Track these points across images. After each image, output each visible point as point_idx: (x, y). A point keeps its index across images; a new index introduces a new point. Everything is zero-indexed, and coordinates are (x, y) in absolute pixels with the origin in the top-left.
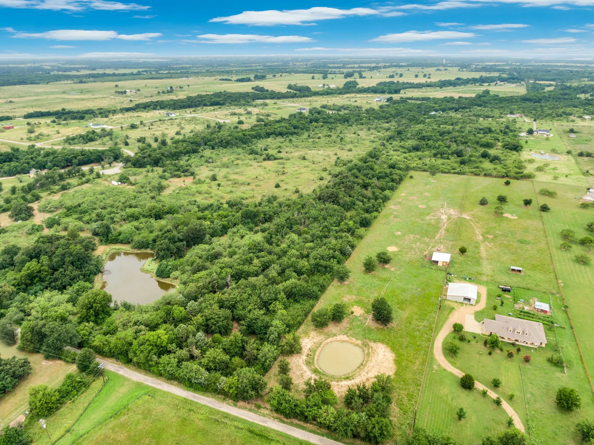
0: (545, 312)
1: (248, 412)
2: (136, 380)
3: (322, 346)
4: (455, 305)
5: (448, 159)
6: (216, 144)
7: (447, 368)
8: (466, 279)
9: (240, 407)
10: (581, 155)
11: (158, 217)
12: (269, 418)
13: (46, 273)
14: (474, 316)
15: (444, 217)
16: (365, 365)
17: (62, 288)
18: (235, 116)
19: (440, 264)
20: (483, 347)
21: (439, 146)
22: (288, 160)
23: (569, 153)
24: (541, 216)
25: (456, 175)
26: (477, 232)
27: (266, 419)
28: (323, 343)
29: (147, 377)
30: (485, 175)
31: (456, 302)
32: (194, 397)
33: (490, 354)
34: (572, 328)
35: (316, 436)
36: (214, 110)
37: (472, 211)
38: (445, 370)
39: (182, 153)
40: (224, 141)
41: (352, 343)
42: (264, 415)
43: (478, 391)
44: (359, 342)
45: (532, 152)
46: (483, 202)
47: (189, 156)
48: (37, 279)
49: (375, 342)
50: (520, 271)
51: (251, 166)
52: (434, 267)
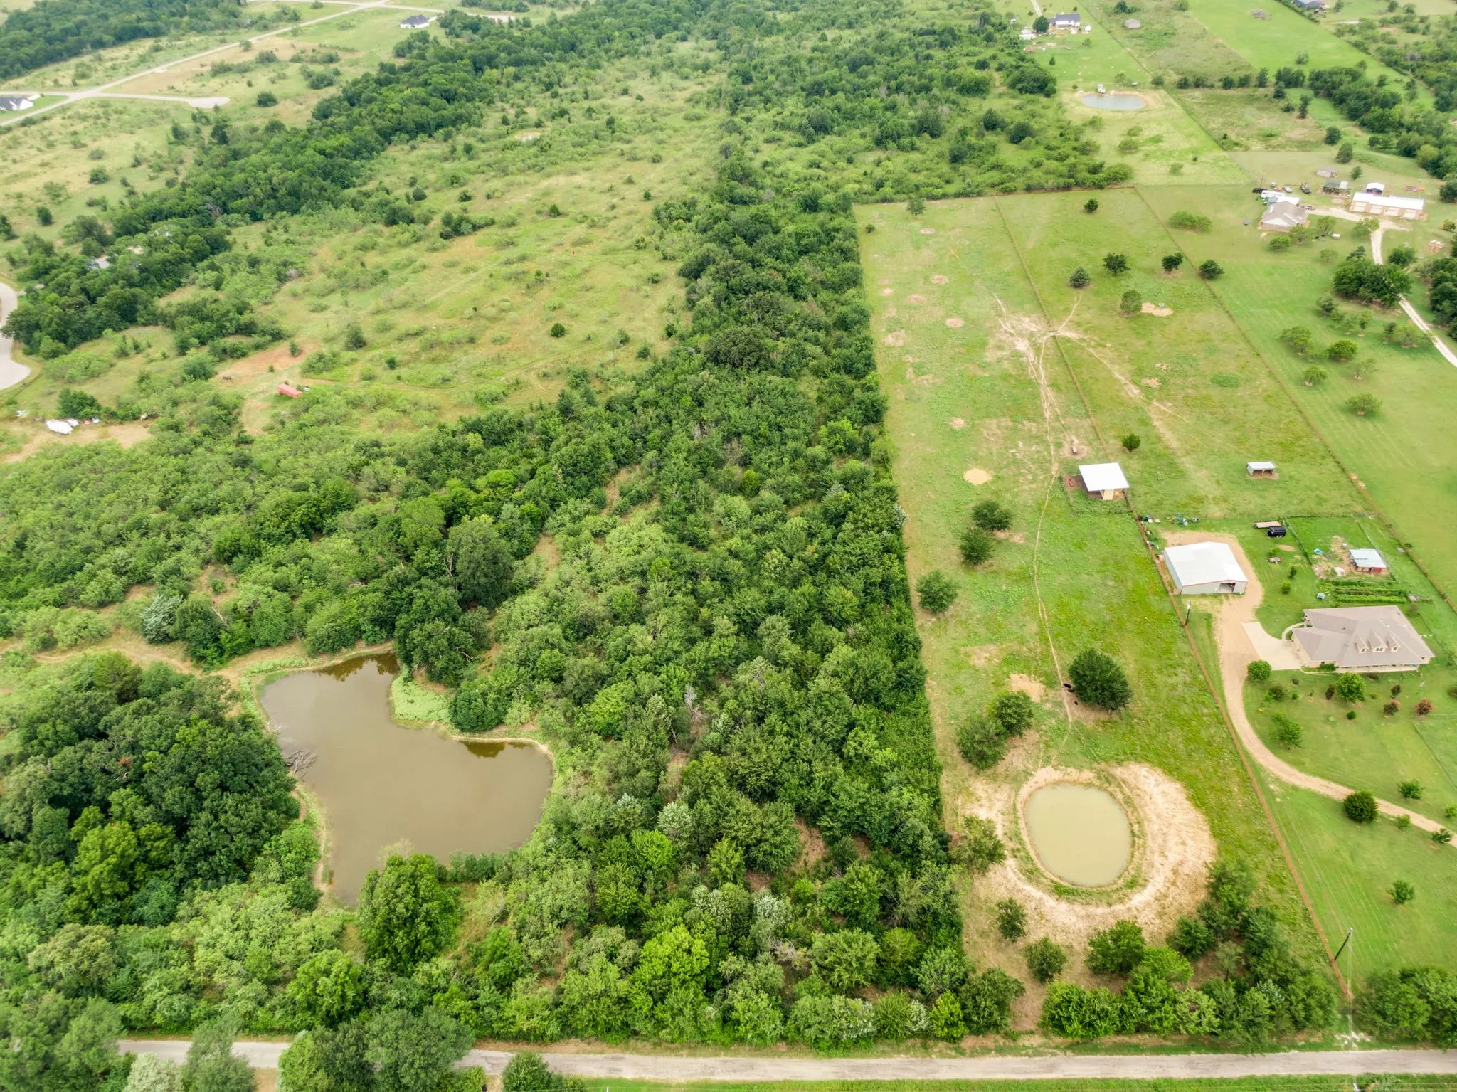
0: (1378, 570)
1: (999, 1059)
2: (683, 1080)
3: (1020, 814)
4: (1206, 605)
5: (913, 148)
6: (261, 204)
7: (1297, 783)
8: (1181, 524)
9: (974, 1053)
10: (1183, 85)
11: (313, 529)
12: (1053, 1054)
13: (161, 844)
14: (1258, 624)
15: (1022, 345)
16: (1143, 835)
17: (242, 868)
18: (231, 76)
19: (1107, 497)
20: (1324, 701)
21: (872, 109)
22: (513, 224)
23: (1158, 83)
24: (1214, 296)
25: (962, 201)
26: (1117, 375)
27: (1049, 1059)
28: (1019, 806)
29: (701, 1060)
30: (1029, 189)
31: (1204, 595)
32: (856, 1069)
33: (1351, 716)
34: (1443, 597)
35: (1174, 1057)
36: (143, 60)
37: (1067, 310)
38: (1295, 788)
39: (183, 260)
40: (282, 191)
41: (1074, 783)
42: (1037, 1052)
43: (1386, 820)
44: (1087, 775)
45: (1080, 92)
46: (1079, 282)
47: (213, 267)
48: (141, 868)
49: (1120, 763)
50: (1269, 471)
51: (424, 267)
52: (1096, 507)
